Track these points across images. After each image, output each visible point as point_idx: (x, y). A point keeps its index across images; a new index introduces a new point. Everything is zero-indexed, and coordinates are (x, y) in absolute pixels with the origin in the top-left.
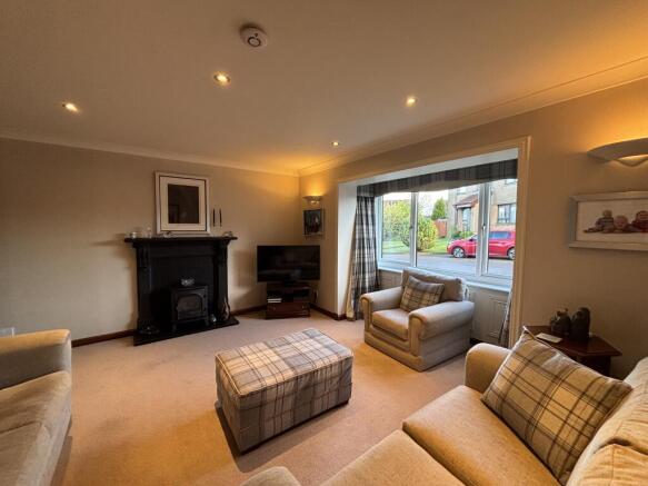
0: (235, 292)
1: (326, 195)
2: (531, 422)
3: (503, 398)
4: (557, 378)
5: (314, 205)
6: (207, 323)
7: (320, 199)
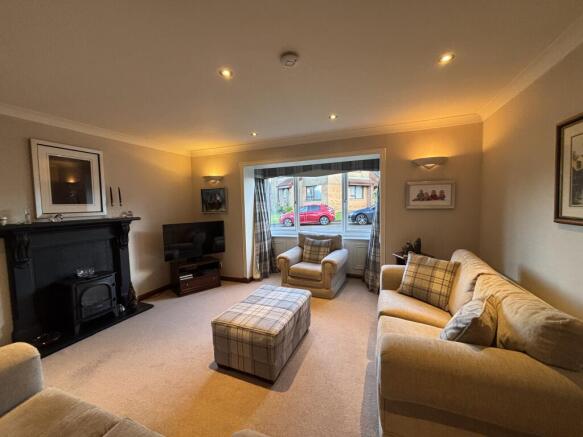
0: (137, 276)
1: (227, 175)
2: (429, 291)
3: (412, 286)
4: (434, 268)
5: (214, 184)
6: (117, 315)
7: (221, 179)
